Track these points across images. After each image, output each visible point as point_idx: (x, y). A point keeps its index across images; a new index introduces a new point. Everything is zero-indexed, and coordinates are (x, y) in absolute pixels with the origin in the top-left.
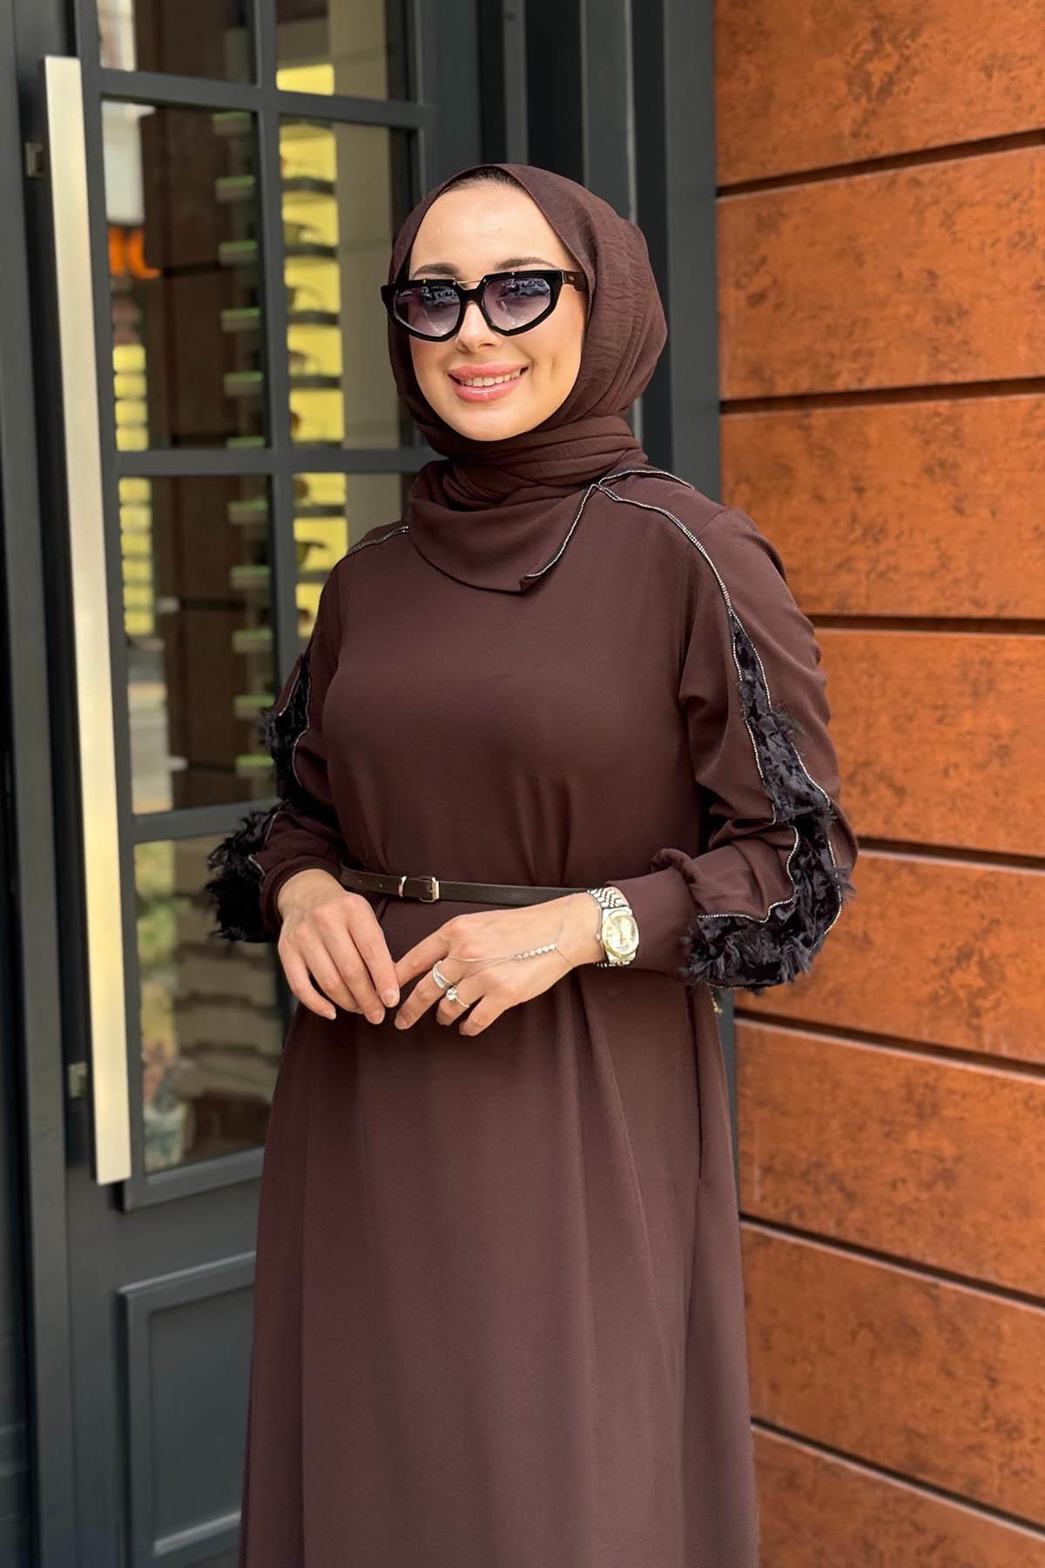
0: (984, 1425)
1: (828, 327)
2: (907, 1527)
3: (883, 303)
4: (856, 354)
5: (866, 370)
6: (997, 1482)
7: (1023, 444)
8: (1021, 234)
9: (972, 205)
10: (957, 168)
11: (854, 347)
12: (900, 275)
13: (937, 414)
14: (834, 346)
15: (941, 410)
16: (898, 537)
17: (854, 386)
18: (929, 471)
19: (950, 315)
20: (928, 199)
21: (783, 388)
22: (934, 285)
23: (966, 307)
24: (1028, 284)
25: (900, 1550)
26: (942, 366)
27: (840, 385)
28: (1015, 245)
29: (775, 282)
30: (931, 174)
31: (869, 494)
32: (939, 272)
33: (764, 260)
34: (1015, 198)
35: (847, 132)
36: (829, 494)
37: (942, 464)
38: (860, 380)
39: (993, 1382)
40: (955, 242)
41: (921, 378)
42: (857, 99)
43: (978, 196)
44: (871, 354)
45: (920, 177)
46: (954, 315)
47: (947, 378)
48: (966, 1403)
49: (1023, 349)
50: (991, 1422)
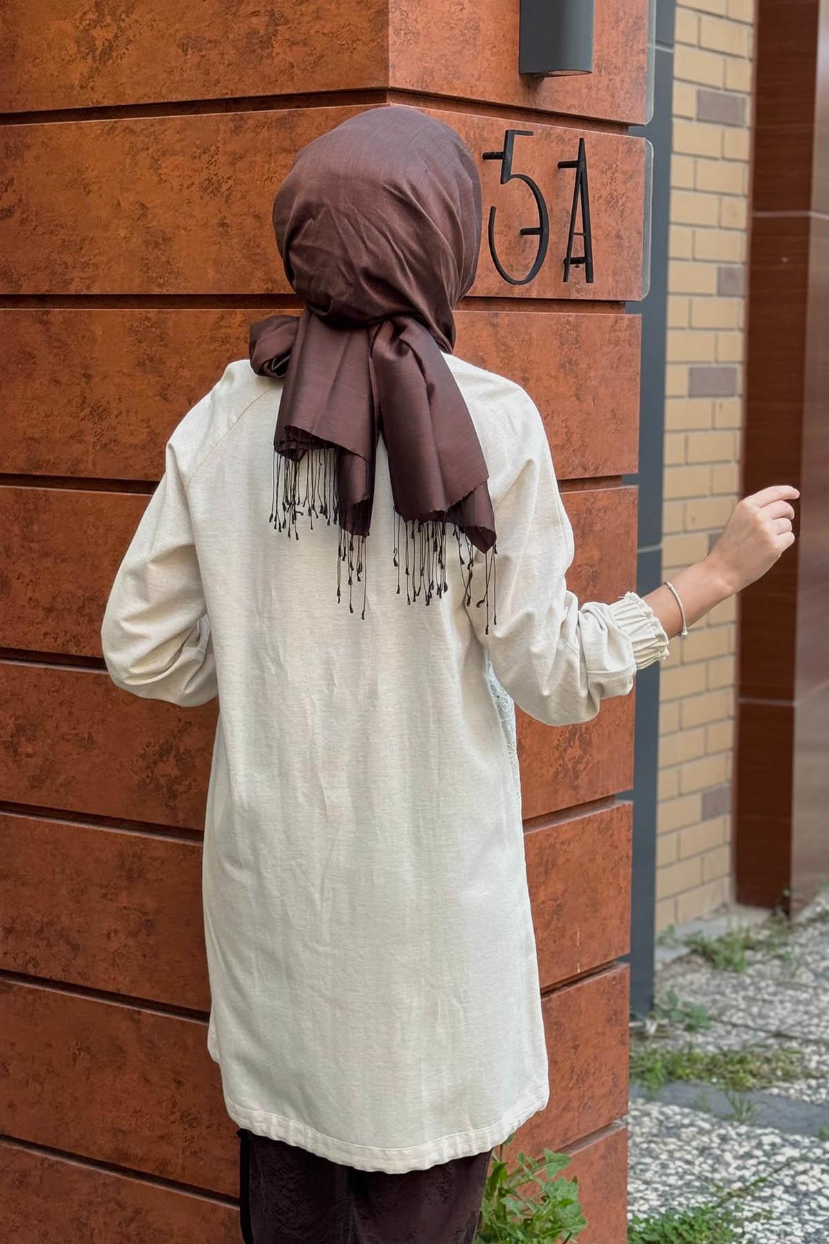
0: (172, 1118)
1: (64, 241)
2: (111, 1206)
3: (106, 227)
4: (85, 265)
5: (93, 280)
6: (180, 1161)
7: (212, 348)
8: (209, 180)
9: (174, 154)
10: (162, 122)
11: (83, 260)
12: (119, 204)
13: (148, 319)
14: (68, 258)
15: (149, 315)
16: (117, 417)
17: (85, 292)
18: (141, 364)
19: (159, 241)
20: (140, 146)
21: (26, 290)
22: (144, 215)
23: (169, 235)
24: (215, 221)
25: (105, 1224)
26: (151, 280)
27: (72, 290)
28: (205, 190)
29: (20, 201)
30: (142, 126)
31: (95, 380)
32: (149, 206)
33: (11, 182)
34: (205, 153)
35: (77, 83)
36: (64, 379)
37: (151, 359)
38: (88, 287)
39: (179, 1083)
40: (160, 181)
41: (135, 291)
42: (84, 58)
43: (177, 147)
44: (96, 266)
45: (134, 127)
46: (160, 241)
47: (156, 291)
48: (159, 1103)
49: (211, 273)
50: (177, 1115)
